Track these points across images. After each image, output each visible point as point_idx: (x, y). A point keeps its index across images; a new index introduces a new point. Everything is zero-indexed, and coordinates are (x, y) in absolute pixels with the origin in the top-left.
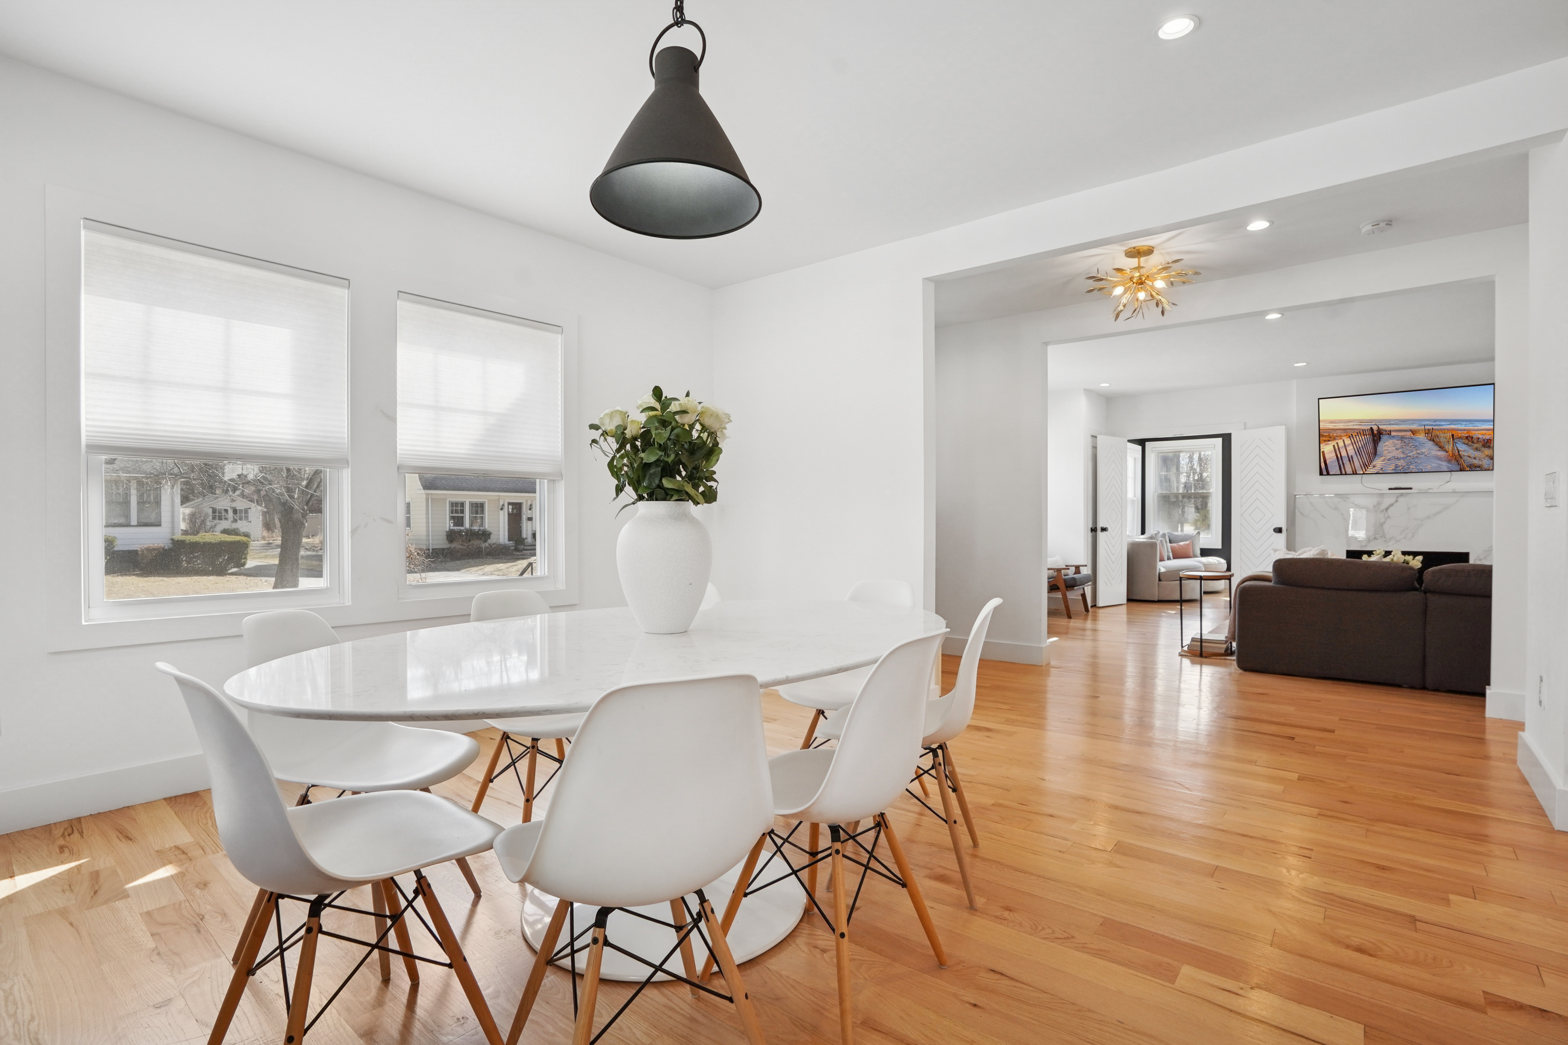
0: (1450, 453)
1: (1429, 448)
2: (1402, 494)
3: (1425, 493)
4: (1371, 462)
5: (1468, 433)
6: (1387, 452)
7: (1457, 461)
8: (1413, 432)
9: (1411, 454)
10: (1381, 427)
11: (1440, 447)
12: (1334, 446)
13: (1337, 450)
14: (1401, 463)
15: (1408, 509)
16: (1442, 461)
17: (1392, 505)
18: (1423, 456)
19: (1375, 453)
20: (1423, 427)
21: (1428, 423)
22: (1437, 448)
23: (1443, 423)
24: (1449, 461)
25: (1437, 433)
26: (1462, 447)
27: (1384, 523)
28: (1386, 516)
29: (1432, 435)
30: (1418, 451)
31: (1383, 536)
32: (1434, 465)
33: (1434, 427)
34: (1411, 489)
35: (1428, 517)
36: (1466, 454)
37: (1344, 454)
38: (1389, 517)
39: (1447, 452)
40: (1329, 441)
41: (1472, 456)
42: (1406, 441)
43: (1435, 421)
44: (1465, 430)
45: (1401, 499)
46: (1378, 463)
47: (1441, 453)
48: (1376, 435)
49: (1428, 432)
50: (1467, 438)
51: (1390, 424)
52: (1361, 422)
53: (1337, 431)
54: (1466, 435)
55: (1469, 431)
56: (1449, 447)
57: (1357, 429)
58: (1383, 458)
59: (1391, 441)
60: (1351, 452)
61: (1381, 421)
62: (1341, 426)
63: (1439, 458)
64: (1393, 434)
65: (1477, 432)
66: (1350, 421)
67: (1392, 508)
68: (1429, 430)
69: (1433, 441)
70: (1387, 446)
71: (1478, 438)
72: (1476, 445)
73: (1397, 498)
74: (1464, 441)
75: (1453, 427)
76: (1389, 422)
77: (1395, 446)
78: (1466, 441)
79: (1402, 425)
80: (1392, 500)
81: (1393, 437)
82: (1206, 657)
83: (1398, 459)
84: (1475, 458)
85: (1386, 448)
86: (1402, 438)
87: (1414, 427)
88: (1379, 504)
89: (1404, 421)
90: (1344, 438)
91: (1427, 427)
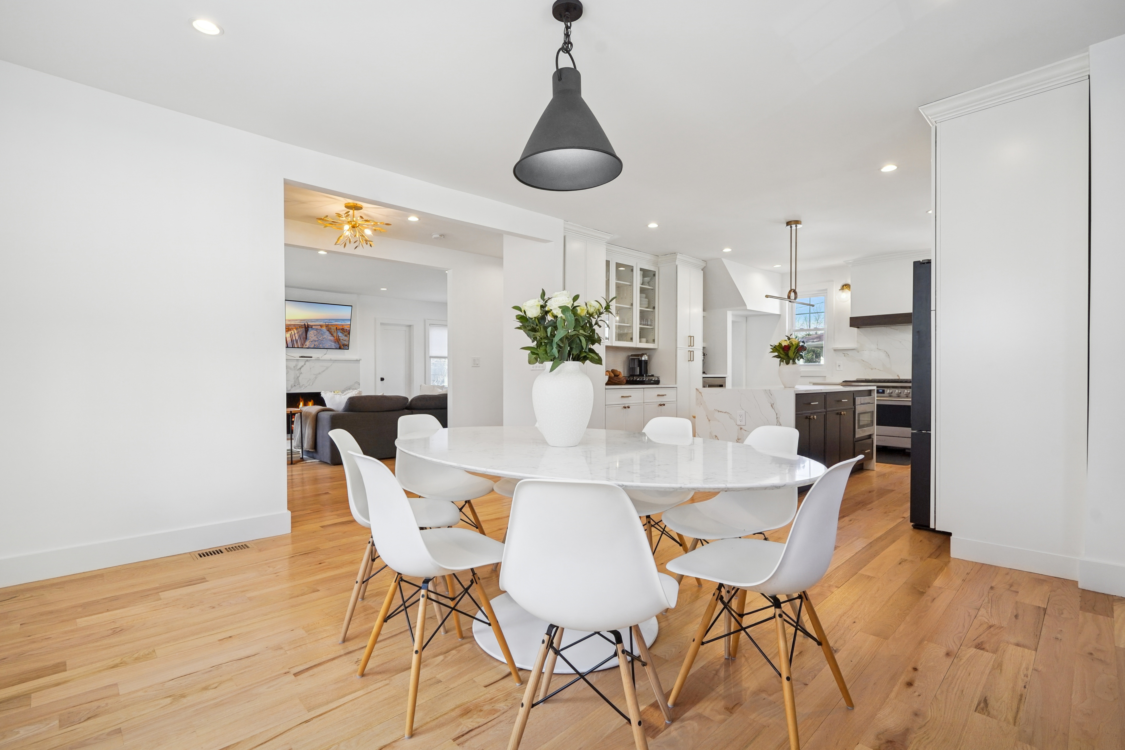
0: (335, 337)
1: (327, 335)
2: (307, 360)
3: (318, 359)
4: (305, 343)
5: (342, 327)
6: (311, 337)
7: (338, 342)
8: (321, 326)
9: (320, 338)
10: (308, 323)
11: (331, 335)
12: (290, 334)
13: (291, 336)
14: (316, 343)
15: (310, 369)
16: (332, 342)
17: (303, 366)
18: (325, 339)
19: (306, 338)
20: (325, 324)
21: (327, 321)
22: (330, 335)
23: (333, 321)
24: (335, 342)
25: (330, 326)
26: (340, 334)
27: (299, 376)
28: (300, 372)
29: (329, 328)
30: (323, 337)
31: (299, 384)
32: (329, 344)
33: (330, 324)
34: (311, 357)
35: (319, 374)
36: (342, 338)
37: (294, 338)
38: (301, 373)
39: (334, 337)
40: (288, 331)
41: (344, 339)
42: (318, 331)
43: (330, 320)
44: (341, 325)
45: (307, 363)
46: (308, 343)
47: (332, 338)
48: (307, 328)
49: (327, 326)
50: (342, 329)
51: (312, 322)
52: (301, 320)
53: (292, 326)
54: (342, 328)
55: (343, 325)
56: (335, 335)
57: (300, 325)
58: (309, 340)
59: (312, 331)
60: (297, 338)
61: (308, 320)
62: (293, 323)
63: (331, 340)
64: (313, 327)
65: (346, 326)
66: (297, 320)
67: (303, 368)
68: (327, 325)
69: (329, 331)
70: (311, 334)
71: (346, 330)
72: (346, 334)
73: (305, 362)
74: (341, 331)
75: (336, 323)
76: (311, 320)
77: (314, 334)
78: (342, 331)
79: (317, 322)
80: (302, 363)
81: (313, 329)
82: (294, 464)
83: (315, 341)
84: (345, 341)
85: (310, 335)
86: (317, 329)
87: (321, 323)
88: (296, 365)
89: (317, 320)
90: (294, 329)
91: (326, 323)
